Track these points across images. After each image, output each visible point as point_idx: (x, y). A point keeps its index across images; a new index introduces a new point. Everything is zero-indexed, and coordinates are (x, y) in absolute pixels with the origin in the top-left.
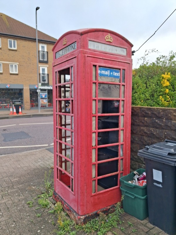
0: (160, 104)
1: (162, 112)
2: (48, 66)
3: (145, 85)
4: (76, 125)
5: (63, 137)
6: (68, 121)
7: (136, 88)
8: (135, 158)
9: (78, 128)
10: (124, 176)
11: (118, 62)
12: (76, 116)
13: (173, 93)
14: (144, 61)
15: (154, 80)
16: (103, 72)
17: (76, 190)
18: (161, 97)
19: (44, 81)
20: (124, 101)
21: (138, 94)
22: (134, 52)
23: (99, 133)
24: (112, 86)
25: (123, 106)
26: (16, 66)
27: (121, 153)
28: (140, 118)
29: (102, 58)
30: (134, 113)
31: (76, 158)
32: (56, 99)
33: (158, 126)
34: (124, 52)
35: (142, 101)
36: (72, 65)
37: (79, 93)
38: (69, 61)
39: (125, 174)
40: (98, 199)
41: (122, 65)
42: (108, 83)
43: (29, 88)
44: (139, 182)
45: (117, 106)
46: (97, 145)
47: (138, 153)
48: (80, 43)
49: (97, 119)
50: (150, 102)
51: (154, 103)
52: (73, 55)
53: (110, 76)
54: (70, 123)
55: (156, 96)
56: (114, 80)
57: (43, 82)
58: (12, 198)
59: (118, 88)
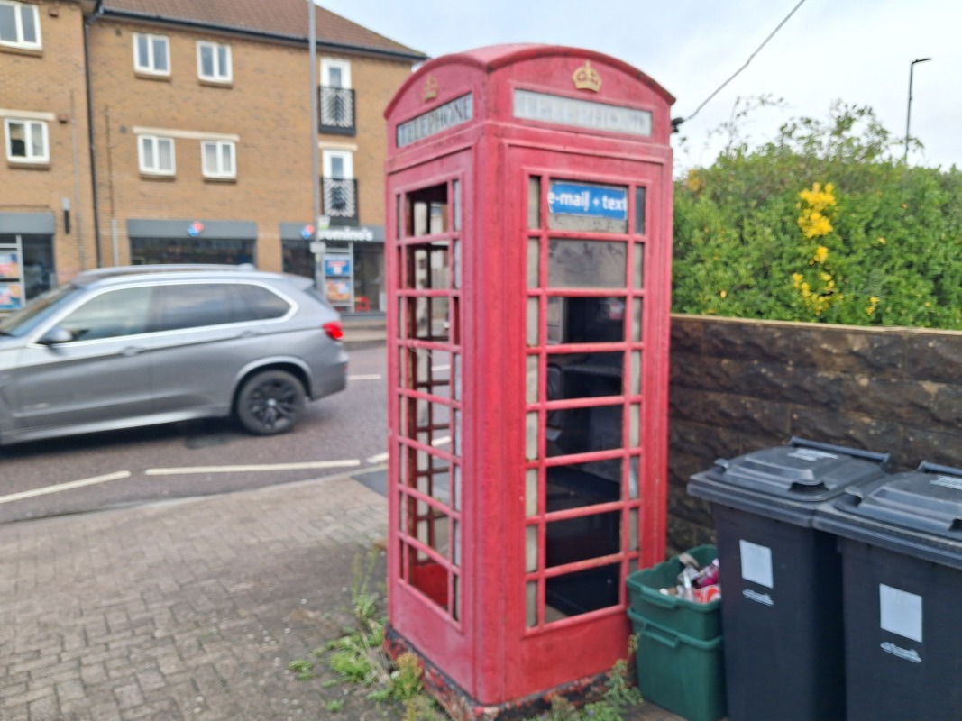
0: (794, 305)
1: (780, 337)
2: (354, 147)
3: (734, 233)
4: (470, 385)
5: (423, 430)
6: (441, 369)
7: (700, 242)
8: (688, 509)
9: (475, 396)
10: (641, 571)
11: (618, 162)
12: (470, 352)
13: (843, 260)
14: (734, 137)
15: (769, 215)
16: (567, 198)
17: (470, 614)
18: (797, 277)
19: (339, 205)
20: (640, 298)
21: (709, 264)
22: (677, 122)
23: (551, 414)
24: (597, 246)
25: (640, 317)
26: (226, 148)
27: (630, 485)
28: (706, 359)
29: (560, 148)
30: (683, 343)
31: (470, 502)
32: (399, 292)
33: (768, 390)
34: (642, 122)
35: (723, 294)
36: (457, 173)
37: (480, 275)
38: (445, 160)
39: (648, 564)
40: (549, 648)
41: (634, 172)
42: (583, 236)
43: (277, 237)
44: (698, 595)
45: (618, 318)
46: (543, 455)
47: (690, 486)
48: (484, 98)
49: (544, 363)
50: (754, 296)
51: (771, 301)
52: (459, 139)
53: (592, 211)
54: (447, 377)
55: (776, 274)
56: (604, 224)
57: (335, 213)
58: (235, 649)
59: (618, 252)
